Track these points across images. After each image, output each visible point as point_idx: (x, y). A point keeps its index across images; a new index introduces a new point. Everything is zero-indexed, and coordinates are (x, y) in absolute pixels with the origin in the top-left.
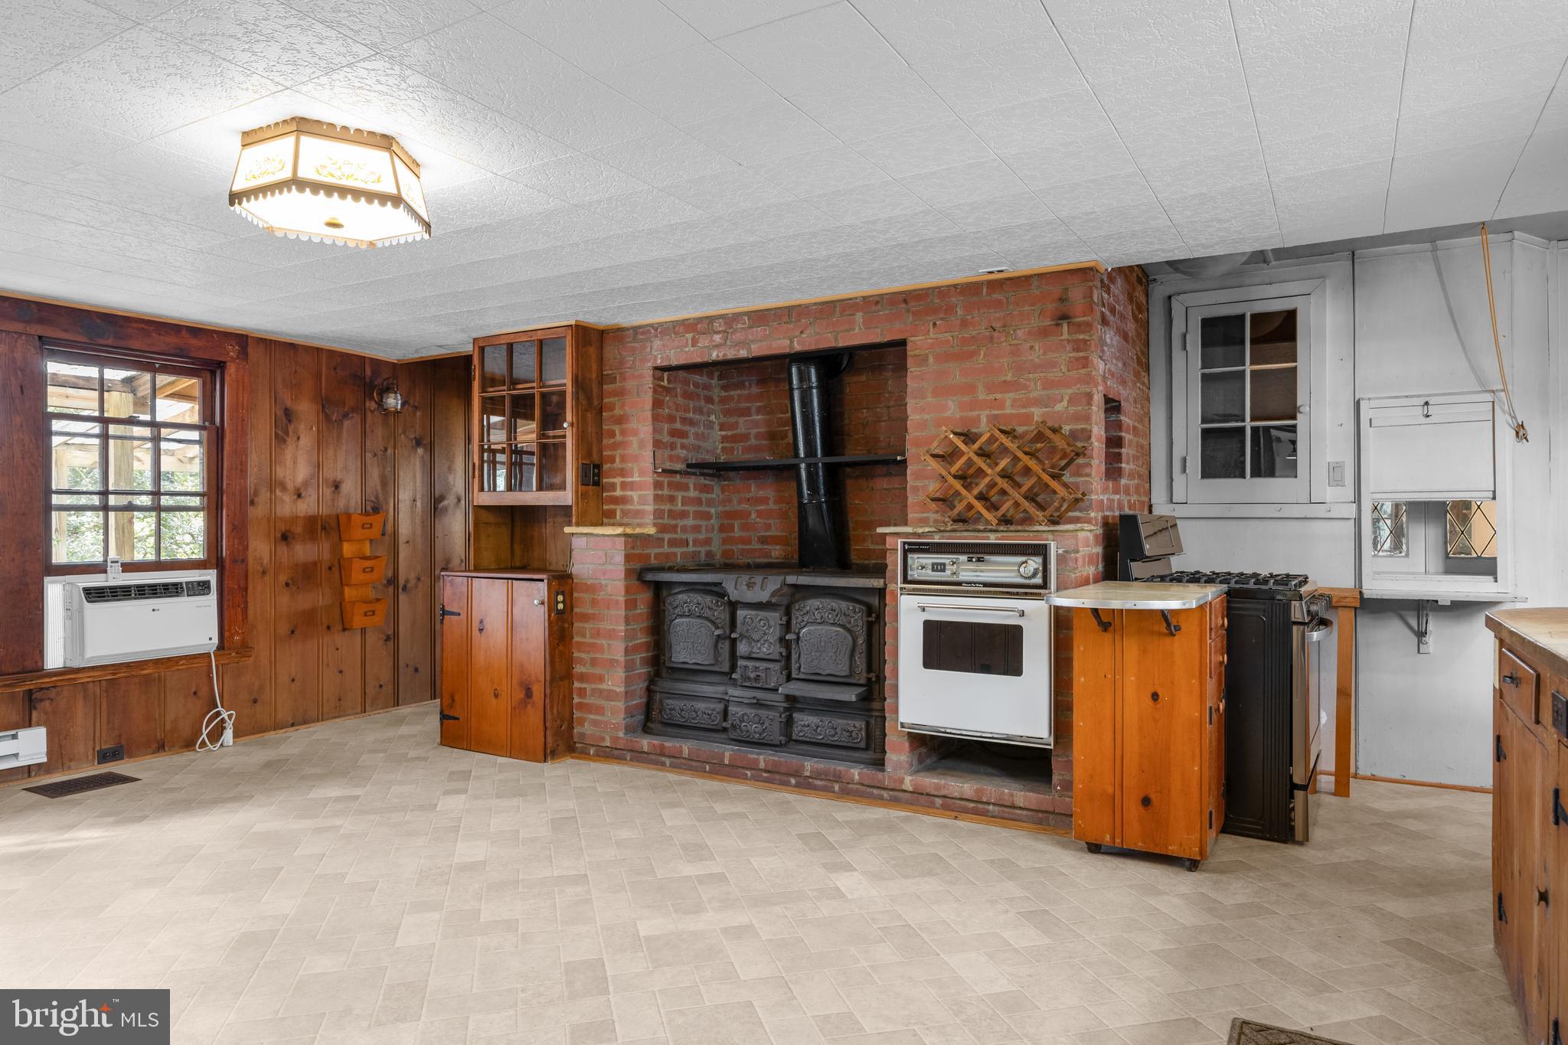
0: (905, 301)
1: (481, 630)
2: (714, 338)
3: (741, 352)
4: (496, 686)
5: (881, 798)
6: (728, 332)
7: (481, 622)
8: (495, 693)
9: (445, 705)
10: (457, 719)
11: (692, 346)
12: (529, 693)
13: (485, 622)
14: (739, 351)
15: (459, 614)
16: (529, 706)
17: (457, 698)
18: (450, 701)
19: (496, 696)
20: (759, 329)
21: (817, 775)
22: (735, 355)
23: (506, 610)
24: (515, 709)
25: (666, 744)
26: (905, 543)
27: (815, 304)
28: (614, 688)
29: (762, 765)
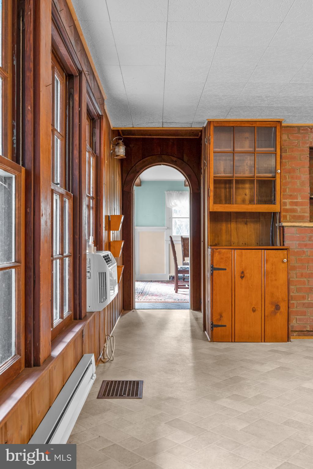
1: (242, 277)
4: (253, 306)
7: (243, 273)
8: (253, 310)
9: (214, 319)
10: (225, 326)
12: (277, 307)
13: (245, 272)
15: (225, 269)
16: (278, 314)
17: (224, 315)
18: (219, 317)
19: (254, 311)
23: (261, 266)
24: (268, 316)
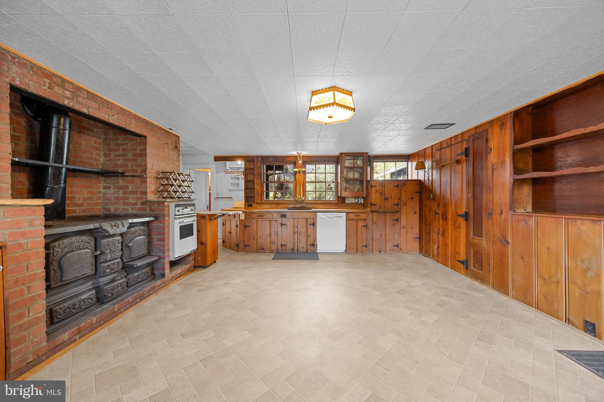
0: (146, 123)
2: (65, 92)
3: (83, 109)
5: (163, 287)
6: (74, 94)
11: (49, 88)
14: (82, 108)
20: (93, 103)
21: (149, 291)
22: (80, 109)
25: (81, 325)
26: (175, 204)
27: (118, 106)
28: (36, 316)
29: (131, 301)
